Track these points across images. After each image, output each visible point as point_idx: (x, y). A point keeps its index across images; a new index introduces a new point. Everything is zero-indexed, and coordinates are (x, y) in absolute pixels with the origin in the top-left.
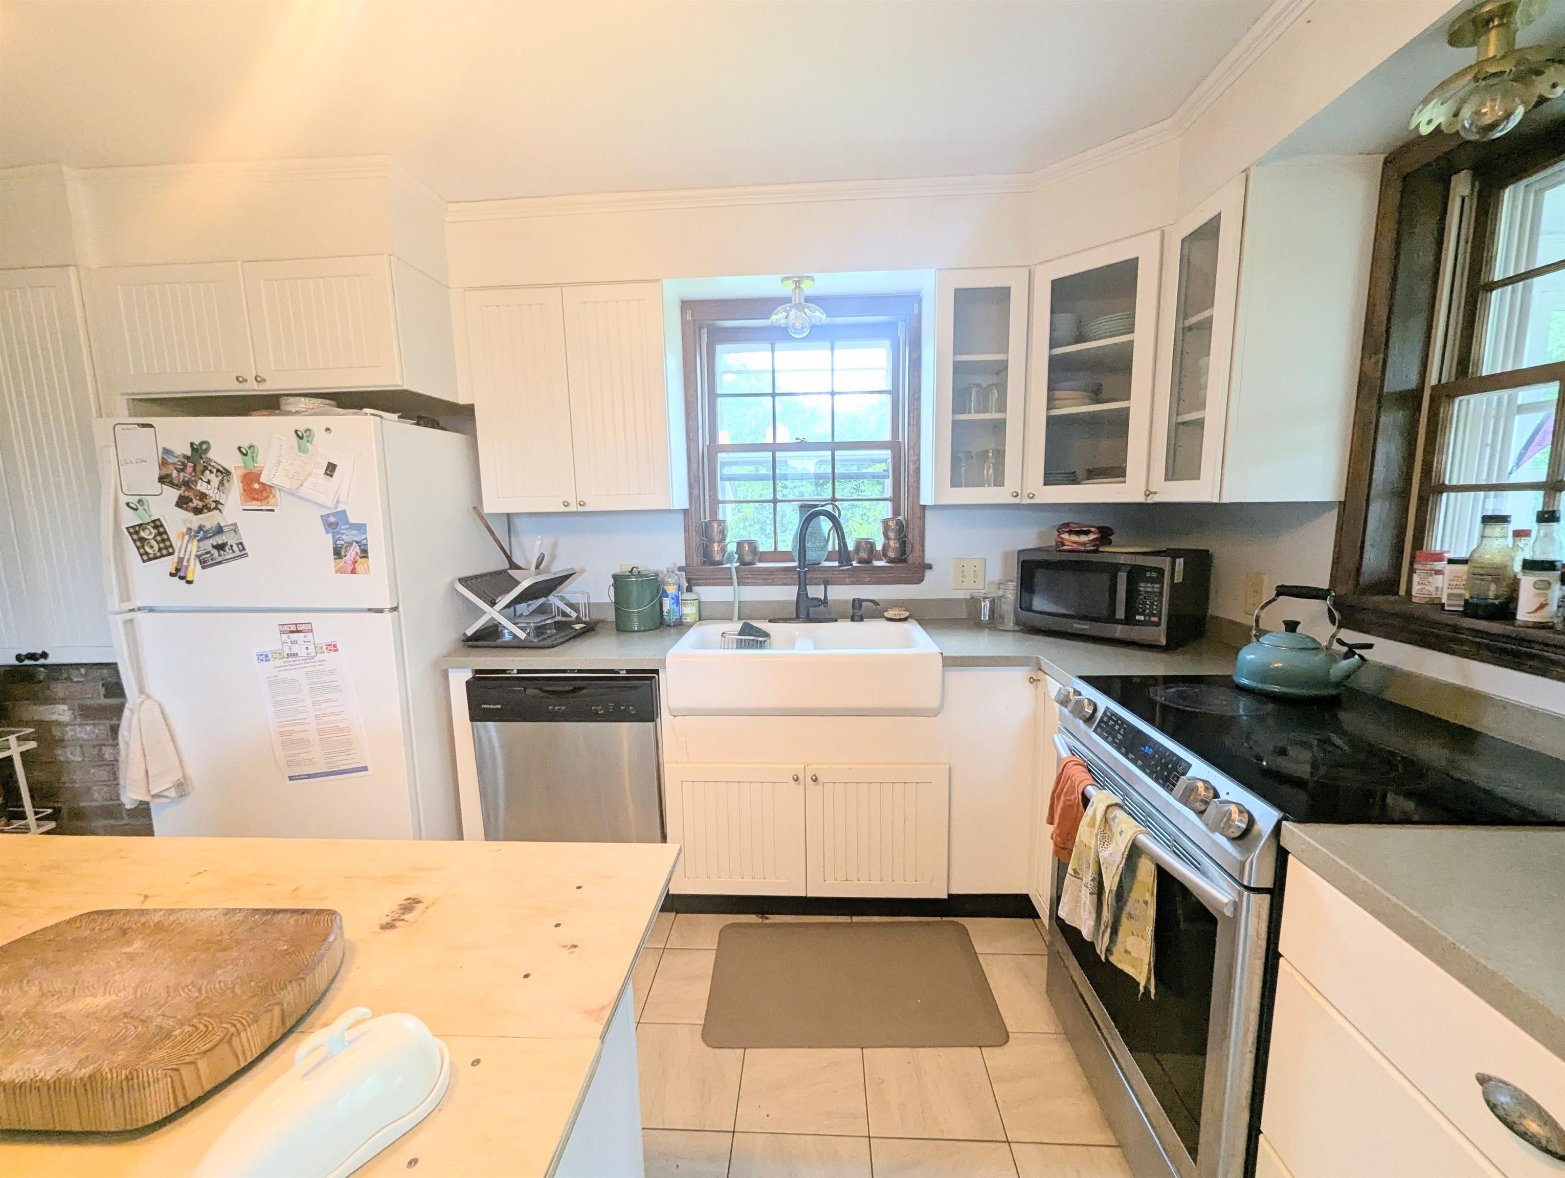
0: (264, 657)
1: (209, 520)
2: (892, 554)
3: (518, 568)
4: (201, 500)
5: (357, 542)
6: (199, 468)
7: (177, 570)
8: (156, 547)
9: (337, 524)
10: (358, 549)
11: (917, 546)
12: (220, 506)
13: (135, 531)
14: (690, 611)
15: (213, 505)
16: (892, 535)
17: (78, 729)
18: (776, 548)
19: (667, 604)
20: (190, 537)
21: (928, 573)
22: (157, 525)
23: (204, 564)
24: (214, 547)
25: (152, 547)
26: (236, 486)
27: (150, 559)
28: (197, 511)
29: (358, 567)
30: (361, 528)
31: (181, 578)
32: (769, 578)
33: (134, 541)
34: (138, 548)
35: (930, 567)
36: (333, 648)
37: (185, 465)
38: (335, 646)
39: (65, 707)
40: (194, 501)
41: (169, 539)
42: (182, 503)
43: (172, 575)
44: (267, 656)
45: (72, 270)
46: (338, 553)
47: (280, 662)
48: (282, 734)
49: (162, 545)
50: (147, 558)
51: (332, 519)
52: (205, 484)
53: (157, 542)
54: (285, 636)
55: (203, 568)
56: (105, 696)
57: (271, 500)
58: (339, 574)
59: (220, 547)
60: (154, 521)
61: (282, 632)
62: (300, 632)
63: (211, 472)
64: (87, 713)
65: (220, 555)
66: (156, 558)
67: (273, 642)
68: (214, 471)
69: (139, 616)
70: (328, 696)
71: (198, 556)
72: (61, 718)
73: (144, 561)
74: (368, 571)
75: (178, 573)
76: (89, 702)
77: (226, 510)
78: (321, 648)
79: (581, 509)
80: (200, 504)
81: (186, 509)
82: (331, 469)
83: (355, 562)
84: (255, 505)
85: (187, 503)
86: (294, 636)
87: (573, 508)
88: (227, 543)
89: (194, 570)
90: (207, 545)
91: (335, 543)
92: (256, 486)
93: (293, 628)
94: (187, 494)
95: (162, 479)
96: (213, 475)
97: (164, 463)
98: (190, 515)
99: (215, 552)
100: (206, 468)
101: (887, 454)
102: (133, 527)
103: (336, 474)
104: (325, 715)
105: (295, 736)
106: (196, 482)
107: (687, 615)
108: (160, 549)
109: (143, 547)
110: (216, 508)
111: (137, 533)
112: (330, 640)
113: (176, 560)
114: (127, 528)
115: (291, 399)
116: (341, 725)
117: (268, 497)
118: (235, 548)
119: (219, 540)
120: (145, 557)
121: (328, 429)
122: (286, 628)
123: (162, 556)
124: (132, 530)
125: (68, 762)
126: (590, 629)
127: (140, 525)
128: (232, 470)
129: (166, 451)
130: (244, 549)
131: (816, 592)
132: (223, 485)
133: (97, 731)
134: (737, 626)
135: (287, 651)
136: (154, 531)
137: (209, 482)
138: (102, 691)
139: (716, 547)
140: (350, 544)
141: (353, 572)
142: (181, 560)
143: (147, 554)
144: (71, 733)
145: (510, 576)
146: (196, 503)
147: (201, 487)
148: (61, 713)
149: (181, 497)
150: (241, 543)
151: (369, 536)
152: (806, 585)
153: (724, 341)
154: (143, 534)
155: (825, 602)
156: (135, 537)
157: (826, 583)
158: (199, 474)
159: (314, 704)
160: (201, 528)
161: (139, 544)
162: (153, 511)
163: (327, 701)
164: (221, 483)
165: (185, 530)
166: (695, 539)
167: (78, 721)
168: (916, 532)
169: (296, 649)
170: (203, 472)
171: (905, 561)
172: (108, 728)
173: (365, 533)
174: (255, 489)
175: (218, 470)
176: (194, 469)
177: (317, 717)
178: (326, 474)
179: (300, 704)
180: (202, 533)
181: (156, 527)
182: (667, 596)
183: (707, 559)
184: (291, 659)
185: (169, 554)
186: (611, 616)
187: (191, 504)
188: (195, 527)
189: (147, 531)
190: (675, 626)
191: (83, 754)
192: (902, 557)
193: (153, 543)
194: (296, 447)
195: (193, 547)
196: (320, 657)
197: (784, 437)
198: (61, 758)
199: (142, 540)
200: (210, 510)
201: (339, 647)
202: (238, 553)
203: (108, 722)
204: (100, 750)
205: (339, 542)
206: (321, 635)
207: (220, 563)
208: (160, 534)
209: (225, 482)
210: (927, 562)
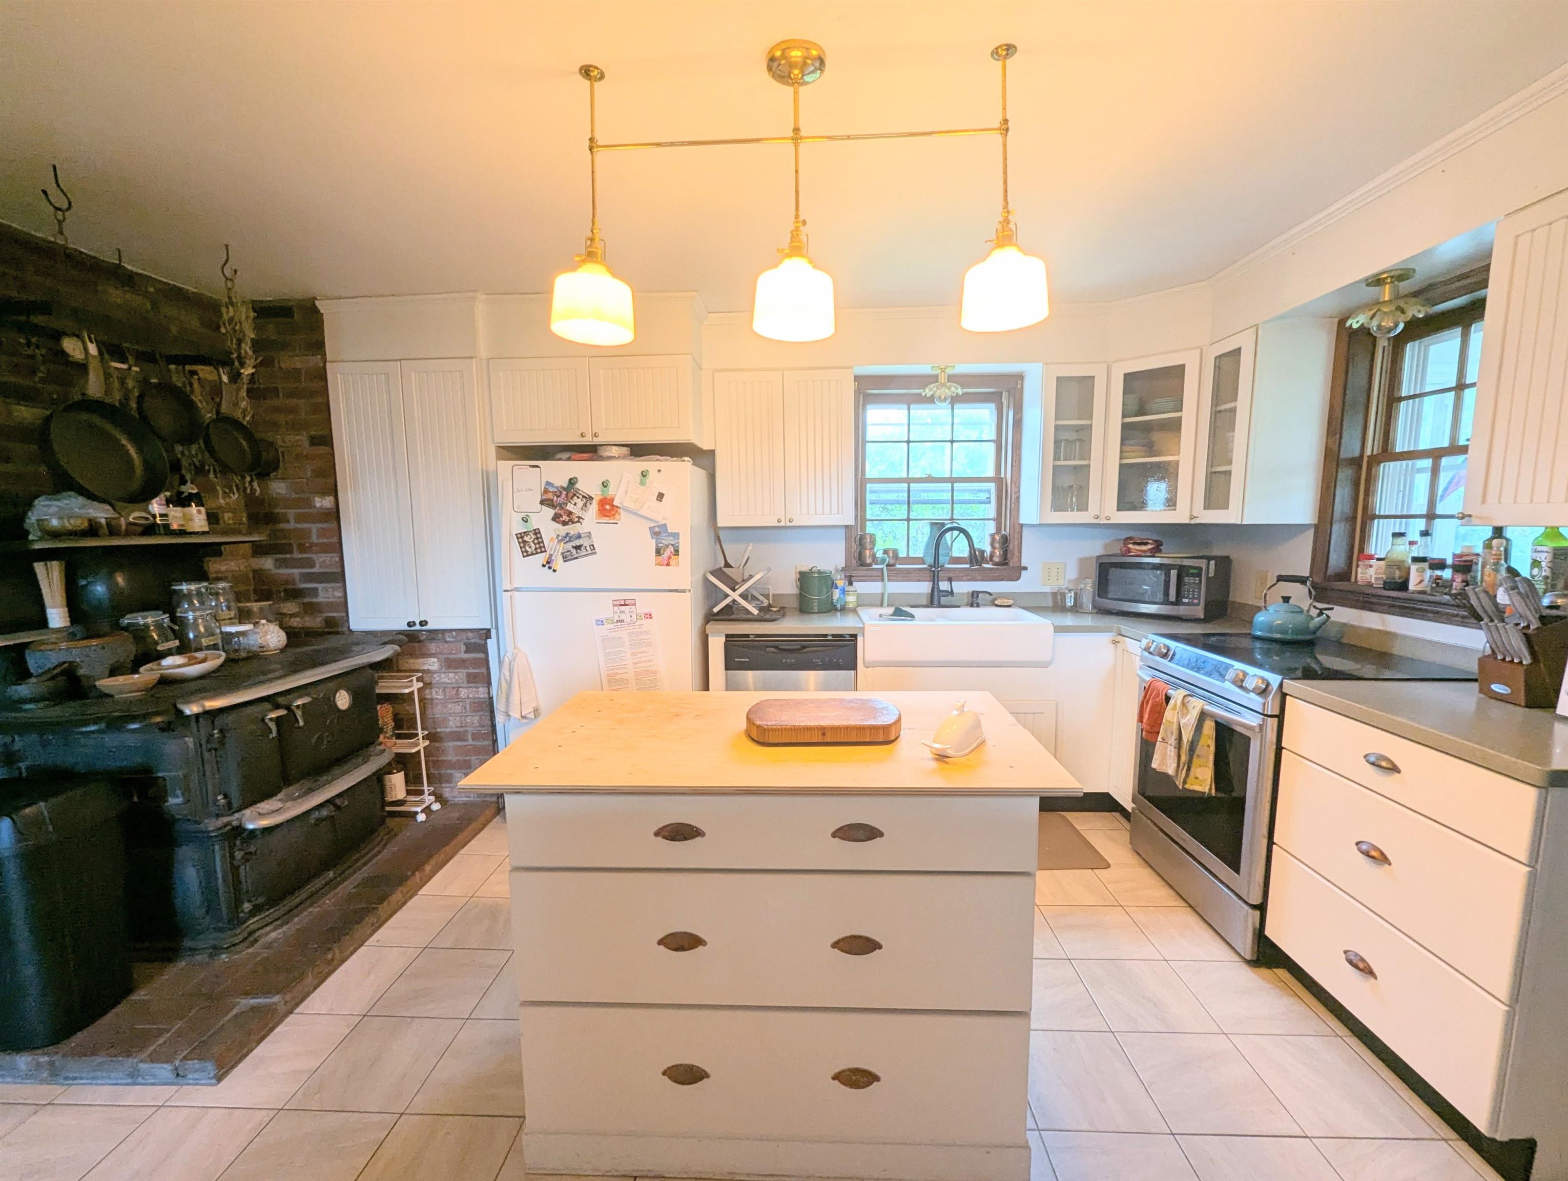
0: (600, 622)
1: (573, 529)
2: (996, 559)
3: (731, 567)
4: (568, 516)
5: (672, 545)
6: (570, 495)
7: (548, 563)
8: (533, 547)
9: (660, 533)
10: (672, 550)
11: (1016, 554)
12: (581, 520)
13: (521, 537)
14: (851, 599)
15: (576, 519)
16: (997, 545)
17: (443, 675)
18: (908, 554)
19: (837, 594)
20: (559, 541)
21: (1023, 573)
22: (537, 532)
23: (565, 559)
24: (573, 547)
25: (530, 547)
26: (594, 507)
27: (528, 555)
28: (564, 523)
29: (672, 562)
30: (676, 535)
31: (550, 568)
32: (907, 576)
33: (519, 543)
34: (521, 548)
35: (1025, 568)
36: (650, 616)
37: (561, 493)
38: (650, 615)
39: (435, 660)
40: (564, 517)
41: (543, 542)
42: (556, 518)
43: (544, 566)
44: (602, 621)
45: (474, 359)
46: (658, 552)
47: (611, 626)
48: (608, 675)
49: (537, 546)
50: (526, 554)
51: (657, 530)
52: (572, 506)
53: (535, 544)
54: (616, 608)
55: (564, 561)
56: (466, 652)
57: (617, 516)
58: (657, 566)
59: (578, 548)
60: (534, 530)
61: (615, 605)
62: (627, 605)
63: (578, 498)
64: (451, 664)
65: (577, 553)
66: (532, 554)
67: (608, 611)
68: (581, 497)
69: (516, 593)
70: (643, 649)
71: (562, 554)
72: (431, 668)
73: (524, 557)
74: (678, 565)
75: (548, 564)
76: (451, 656)
77: (584, 522)
78: (641, 616)
79: (788, 524)
80: (568, 519)
81: (558, 522)
82: (660, 496)
83: (669, 558)
84: (606, 520)
85: (558, 518)
86: (623, 608)
87: (782, 524)
88: (582, 545)
89: (558, 563)
90: (569, 546)
91: (657, 545)
92: (608, 507)
93: (623, 603)
94: (560, 512)
95: (542, 502)
96: (579, 500)
97: (546, 491)
98: (559, 526)
99: (574, 551)
100: (575, 495)
101: (992, 486)
102: (520, 534)
103: (664, 500)
104: (640, 662)
105: (618, 677)
106: (567, 504)
107: (849, 602)
108: (536, 549)
109: (524, 547)
110: (578, 522)
111: (522, 537)
112: (647, 611)
113: (547, 556)
114: (516, 535)
115: (609, 447)
116: (651, 669)
117: (614, 515)
118: (588, 548)
119: (577, 543)
120: (525, 554)
121: (659, 471)
122: (618, 603)
123: (537, 553)
124: (519, 536)
125: (432, 699)
126: (783, 612)
127: (525, 533)
128: (593, 496)
129: (548, 483)
130: (594, 549)
131: (944, 586)
132: (586, 506)
133: (457, 677)
134: (891, 610)
135: (616, 618)
136: (534, 537)
137: (575, 504)
138: (463, 648)
139: (868, 552)
140: (667, 546)
141: (668, 565)
142: (551, 555)
143: (527, 551)
144: (437, 679)
145: (724, 572)
146: (565, 518)
147: (570, 507)
148: (432, 664)
149: (556, 514)
150: (593, 545)
151: (680, 541)
152: (938, 581)
153: (873, 402)
154: (526, 538)
155: (951, 593)
156: (520, 540)
157: (950, 580)
158: (569, 498)
159: (632, 654)
160: (567, 534)
161: (522, 545)
162: (533, 522)
163: (642, 652)
164: (585, 505)
165: (555, 536)
166: (855, 547)
167: (444, 670)
168: (1016, 543)
169: (623, 617)
170: (572, 499)
171: (1006, 564)
172: (465, 674)
173: (678, 539)
174: (606, 509)
175: (583, 497)
176: (567, 495)
177: (635, 664)
178: (657, 499)
179: (622, 655)
180: (568, 538)
181: (535, 534)
182: (837, 587)
183: (862, 563)
184: (619, 624)
185: (542, 552)
186: (795, 603)
187: (561, 519)
188: (563, 533)
189: (529, 536)
190: (841, 610)
191: (445, 694)
192: (1004, 562)
193: (532, 544)
194: (639, 481)
195: (561, 548)
196: (639, 622)
197: (915, 473)
198: (428, 697)
199: (525, 542)
200: (573, 523)
201: (653, 615)
202: (590, 552)
203: (465, 671)
204: (458, 691)
205: (660, 545)
206: (641, 609)
207: (576, 558)
208: (537, 538)
209: (588, 504)
210: (1023, 565)
